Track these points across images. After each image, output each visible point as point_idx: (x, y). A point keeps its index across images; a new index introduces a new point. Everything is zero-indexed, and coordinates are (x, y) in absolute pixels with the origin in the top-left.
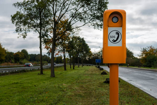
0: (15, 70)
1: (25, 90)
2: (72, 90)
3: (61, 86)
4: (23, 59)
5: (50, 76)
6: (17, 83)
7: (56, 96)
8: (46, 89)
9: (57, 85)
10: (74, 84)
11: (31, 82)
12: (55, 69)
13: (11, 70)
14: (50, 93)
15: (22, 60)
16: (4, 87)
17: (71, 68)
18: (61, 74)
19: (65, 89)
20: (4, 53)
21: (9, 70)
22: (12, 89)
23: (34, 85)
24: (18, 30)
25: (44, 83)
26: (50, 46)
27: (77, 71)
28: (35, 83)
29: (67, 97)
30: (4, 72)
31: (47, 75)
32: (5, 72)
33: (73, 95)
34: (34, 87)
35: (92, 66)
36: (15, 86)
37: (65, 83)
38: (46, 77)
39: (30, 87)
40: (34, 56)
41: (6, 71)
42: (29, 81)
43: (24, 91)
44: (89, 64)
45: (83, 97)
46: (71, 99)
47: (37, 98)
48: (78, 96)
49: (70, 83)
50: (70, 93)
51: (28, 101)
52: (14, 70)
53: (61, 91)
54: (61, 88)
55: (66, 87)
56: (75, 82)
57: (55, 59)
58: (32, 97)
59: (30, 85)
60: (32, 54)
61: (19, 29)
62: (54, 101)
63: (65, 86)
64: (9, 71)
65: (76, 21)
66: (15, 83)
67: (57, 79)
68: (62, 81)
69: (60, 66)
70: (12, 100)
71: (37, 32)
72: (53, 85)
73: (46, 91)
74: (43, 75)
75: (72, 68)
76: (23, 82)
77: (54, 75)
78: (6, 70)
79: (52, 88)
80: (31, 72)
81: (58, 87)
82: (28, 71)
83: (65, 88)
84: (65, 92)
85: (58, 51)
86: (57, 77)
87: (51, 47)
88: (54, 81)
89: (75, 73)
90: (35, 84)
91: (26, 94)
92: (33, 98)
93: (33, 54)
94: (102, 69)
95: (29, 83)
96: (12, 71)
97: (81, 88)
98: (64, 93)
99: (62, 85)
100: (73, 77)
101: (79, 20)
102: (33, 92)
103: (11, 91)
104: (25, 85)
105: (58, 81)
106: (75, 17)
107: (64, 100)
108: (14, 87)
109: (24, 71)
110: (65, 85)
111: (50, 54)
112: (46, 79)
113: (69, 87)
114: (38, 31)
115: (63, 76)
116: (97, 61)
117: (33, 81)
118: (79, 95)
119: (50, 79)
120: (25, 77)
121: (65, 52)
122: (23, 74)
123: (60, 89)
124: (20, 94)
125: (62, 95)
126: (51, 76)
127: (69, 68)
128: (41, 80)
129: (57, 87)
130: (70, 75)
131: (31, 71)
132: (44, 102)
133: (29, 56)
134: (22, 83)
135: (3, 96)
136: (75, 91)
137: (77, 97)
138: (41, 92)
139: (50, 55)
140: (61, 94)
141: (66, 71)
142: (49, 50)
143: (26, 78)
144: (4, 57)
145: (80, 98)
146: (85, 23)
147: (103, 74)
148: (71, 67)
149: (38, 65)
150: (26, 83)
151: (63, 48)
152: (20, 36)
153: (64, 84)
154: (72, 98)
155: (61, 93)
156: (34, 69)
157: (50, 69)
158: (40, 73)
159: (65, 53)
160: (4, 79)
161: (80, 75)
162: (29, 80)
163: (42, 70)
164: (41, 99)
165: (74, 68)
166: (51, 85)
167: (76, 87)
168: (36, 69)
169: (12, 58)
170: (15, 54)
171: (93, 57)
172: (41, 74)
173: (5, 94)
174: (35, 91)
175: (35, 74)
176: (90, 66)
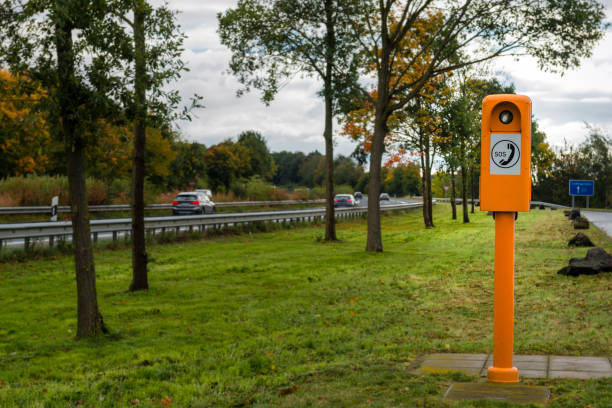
0: (226, 224)
1: (276, 291)
2: (439, 295)
3: (402, 283)
4: (247, 175)
5: (364, 249)
6: (243, 271)
7: (382, 310)
8: (349, 288)
9: (387, 279)
10: (450, 275)
11: (293, 266)
12: (384, 221)
13: (211, 222)
14: (362, 301)
15: (242, 178)
16: (200, 282)
17: (454, 217)
18: (407, 241)
19: (417, 292)
20: (166, 149)
21: (204, 222)
22: (231, 287)
23: (305, 279)
24: (241, 62)
25: (343, 271)
26: (365, 125)
27: (476, 231)
28: (307, 271)
29: (418, 314)
30: (182, 229)
31: (352, 243)
32: (188, 229)
33: (441, 308)
34: (308, 282)
35: (553, 209)
36: (238, 278)
37: (418, 274)
38: (348, 252)
39: (293, 283)
40: (294, 160)
41: (191, 227)
42: (288, 265)
43: (274, 293)
44: (541, 203)
45: (473, 314)
46: (431, 319)
47: (322, 313)
48: (457, 313)
49: (438, 273)
50: (429, 304)
51: (293, 322)
52: (220, 224)
53: (402, 296)
54: (400, 288)
55: (420, 287)
56: (457, 270)
57: (389, 177)
58: (304, 313)
59: (290, 277)
60: (284, 154)
61: (245, 61)
62: (374, 324)
63: (417, 283)
64: (204, 226)
65: (468, 38)
66: (235, 270)
67: (390, 259)
68: (409, 267)
69: (409, 210)
70: (242, 320)
71: (316, 73)
72: (375, 279)
73: (348, 295)
74: (337, 245)
75: (460, 218)
76: (265, 268)
77: (381, 244)
78: (190, 223)
79: (369, 288)
80: (287, 232)
81: (391, 285)
82: (273, 227)
83: (414, 289)
84: (414, 300)
85: (401, 146)
86: (389, 254)
87: (370, 127)
88: (380, 266)
89: (466, 238)
90: (310, 274)
91: (283, 304)
92: (309, 313)
93: (290, 153)
94: (585, 225)
95: (287, 270)
96: (215, 225)
97: (472, 290)
98: (411, 303)
99: (407, 277)
100: (455, 254)
101: (477, 36)
102: (304, 297)
103: (232, 294)
104: (273, 277)
105: (394, 265)
106: (463, 22)
107: (408, 322)
108: (237, 284)
109: (259, 227)
110: (416, 279)
111: (364, 155)
112: (350, 258)
113: (431, 285)
114: (318, 70)
115: (417, 250)
116: (574, 190)
117: (303, 266)
118: (459, 308)
119: (364, 257)
120: (266, 251)
121: (427, 151)
122: (255, 238)
123: (397, 291)
124: (263, 302)
125: (403, 310)
126: (367, 249)
127: (448, 218)
128: (330, 261)
129: (387, 283)
130: (443, 247)
131: (286, 226)
132: (344, 324)
133: (273, 162)
134: (263, 271)
135: (206, 308)
136: (449, 299)
137: (452, 315)
138: (332, 299)
139: (365, 160)
140: (401, 306)
141: (430, 231)
142: (362, 139)
143: (272, 255)
144: (167, 163)
145: (461, 316)
146: (501, 47)
147: (577, 245)
148: (457, 214)
149: (310, 201)
150: (276, 270)
151: (421, 133)
152: (248, 89)
153: (413, 276)
154: (434, 316)
155: (399, 304)
156: (298, 219)
157: (366, 221)
158: (324, 238)
159: (431, 153)
160: (191, 257)
161: (483, 245)
162: (284, 260)
163: (331, 223)
164: (335, 316)
165: (466, 220)
166: (367, 279)
167: (455, 287)
168: (307, 218)
169: (200, 168)
170: (211, 153)
171: (559, 168)
172: (327, 239)
173: (214, 301)
174: (313, 295)
175: (305, 238)
176: (542, 211)
